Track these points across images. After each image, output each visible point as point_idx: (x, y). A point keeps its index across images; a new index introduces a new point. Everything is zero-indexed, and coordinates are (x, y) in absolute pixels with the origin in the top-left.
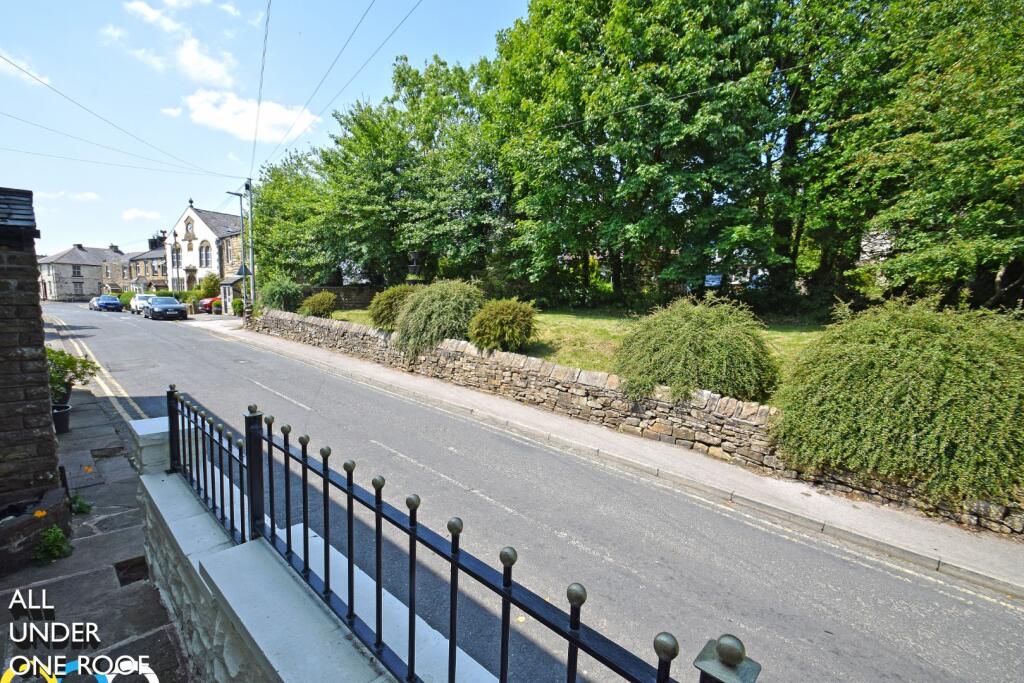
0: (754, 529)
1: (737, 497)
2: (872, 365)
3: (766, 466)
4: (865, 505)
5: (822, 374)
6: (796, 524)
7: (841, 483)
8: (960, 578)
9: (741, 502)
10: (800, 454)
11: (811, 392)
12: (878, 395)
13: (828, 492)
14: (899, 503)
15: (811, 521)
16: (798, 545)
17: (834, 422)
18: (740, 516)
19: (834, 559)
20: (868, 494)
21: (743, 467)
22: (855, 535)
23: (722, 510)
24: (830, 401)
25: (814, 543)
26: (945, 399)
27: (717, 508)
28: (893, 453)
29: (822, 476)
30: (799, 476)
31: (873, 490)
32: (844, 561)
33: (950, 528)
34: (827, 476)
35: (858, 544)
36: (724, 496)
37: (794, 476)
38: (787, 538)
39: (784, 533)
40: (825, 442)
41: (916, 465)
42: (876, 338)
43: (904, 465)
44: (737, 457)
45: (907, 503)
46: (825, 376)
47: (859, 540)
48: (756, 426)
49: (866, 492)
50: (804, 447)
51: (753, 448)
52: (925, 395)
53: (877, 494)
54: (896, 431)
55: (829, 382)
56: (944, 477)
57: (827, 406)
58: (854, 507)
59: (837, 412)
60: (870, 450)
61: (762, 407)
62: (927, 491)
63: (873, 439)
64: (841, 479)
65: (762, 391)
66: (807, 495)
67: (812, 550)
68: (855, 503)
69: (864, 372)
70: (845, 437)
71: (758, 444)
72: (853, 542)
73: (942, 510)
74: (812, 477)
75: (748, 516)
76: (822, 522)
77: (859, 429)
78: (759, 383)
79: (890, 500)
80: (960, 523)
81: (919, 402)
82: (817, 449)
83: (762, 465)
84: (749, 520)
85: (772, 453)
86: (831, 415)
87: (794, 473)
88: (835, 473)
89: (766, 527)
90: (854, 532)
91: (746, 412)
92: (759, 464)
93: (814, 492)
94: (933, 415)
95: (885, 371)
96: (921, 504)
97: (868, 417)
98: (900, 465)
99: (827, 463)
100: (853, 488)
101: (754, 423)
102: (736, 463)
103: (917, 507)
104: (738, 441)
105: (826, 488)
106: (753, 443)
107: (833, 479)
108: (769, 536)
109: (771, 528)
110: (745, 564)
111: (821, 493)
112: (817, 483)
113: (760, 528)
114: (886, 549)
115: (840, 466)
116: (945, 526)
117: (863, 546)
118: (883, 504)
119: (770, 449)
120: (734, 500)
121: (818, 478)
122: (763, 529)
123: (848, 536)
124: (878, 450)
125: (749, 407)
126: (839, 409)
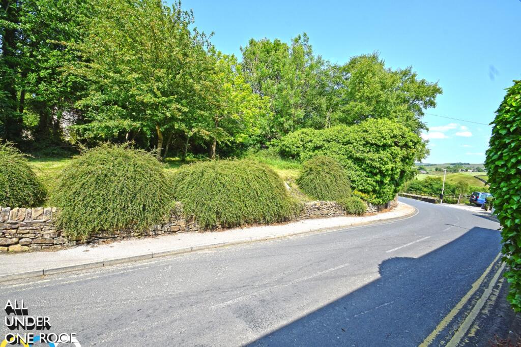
0: (70, 284)
1: (47, 271)
2: (106, 176)
3: (56, 244)
4: (115, 244)
5: (81, 183)
6: (89, 269)
7: (101, 238)
8: (160, 256)
9: (52, 273)
10: (78, 230)
11: (77, 194)
12: (112, 190)
13: (96, 245)
14: (127, 237)
15: (97, 263)
16: (98, 279)
17: (93, 208)
18: (55, 282)
19: (118, 276)
20: (114, 239)
21: (39, 251)
22: (119, 260)
23: (41, 284)
24: (89, 197)
25: (104, 273)
26: (138, 187)
27: (38, 285)
28: (123, 215)
29: (91, 238)
30: (78, 242)
31: (116, 236)
32: (122, 274)
33: (147, 240)
34: (94, 237)
35: (121, 263)
36: (38, 274)
37: (75, 244)
38: (90, 278)
39: (86, 276)
40: (91, 220)
41: (133, 218)
42: (104, 162)
43: (128, 219)
44: (35, 246)
45: (130, 236)
46: (83, 184)
47: (121, 261)
48: (45, 222)
49: (113, 238)
50: (79, 226)
51: (45, 236)
52: (131, 186)
53: (118, 237)
54: (123, 205)
55: (86, 187)
56: (143, 220)
57: (88, 200)
58: (111, 247)
59: (94, 202)
60: (113, 217)
61: (46, 209)
62: (138, 228)
63: (114, 211)
64: (100, 236)
65: (38, 199)
66: (87, 251)
67: (105, 278)
68: (110, 245)
69: (103, 180)
70: (100, 214)
71: (48, 233)
72: (119, 263)
73: (144, 234)
74: (86, 241)
75: (60, 279)
76: (102, 261)
77: (106, 208)
78: (35, 195)
79: (124, 237)
80: (150, 236)
81: (130, 190)
82: (87, 225)
83: (53, 244)
84: (63, 281)
85: (59, 235)
86: (91, 204)
87: (75, 242)
88: (98, 234)
89: (75, 279)
90: (118, 258)
91: (34, 215)
92: (51, 245)
93: (89, 247)
94: (136, 194)
95: (112, 178)
96: (136, 234)
97: (109, 201)
98: (126, 220)
99: (93, 230)
100: (107, 238)
101: (43, 220)
102: (34, 250)
103: (134, 236)
104: (33, 235)
105: (94, 243)
106: (44, 233)
107: (96, 237)
108: (80, 283)
109: (78, 278)
110: (79, 307)
111: (92, 247)
112: (88, 243)
113: (72, 281)
114: (133, 259)
115: (100, 230)
116: (146, 239)
117: (124, 262)
118: (121, 240)
119: (57, 233)
120: (46, 274)
121: (89, 240)
122: (74, 281)
123: (116, 262)
124: (117, 216)
125: (36, 211)
126: (95, 201)
